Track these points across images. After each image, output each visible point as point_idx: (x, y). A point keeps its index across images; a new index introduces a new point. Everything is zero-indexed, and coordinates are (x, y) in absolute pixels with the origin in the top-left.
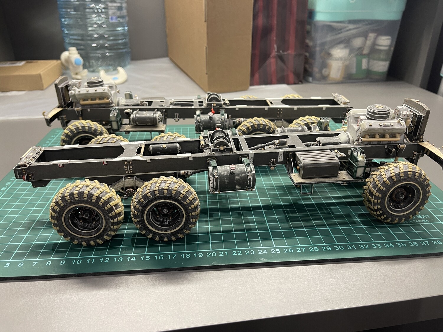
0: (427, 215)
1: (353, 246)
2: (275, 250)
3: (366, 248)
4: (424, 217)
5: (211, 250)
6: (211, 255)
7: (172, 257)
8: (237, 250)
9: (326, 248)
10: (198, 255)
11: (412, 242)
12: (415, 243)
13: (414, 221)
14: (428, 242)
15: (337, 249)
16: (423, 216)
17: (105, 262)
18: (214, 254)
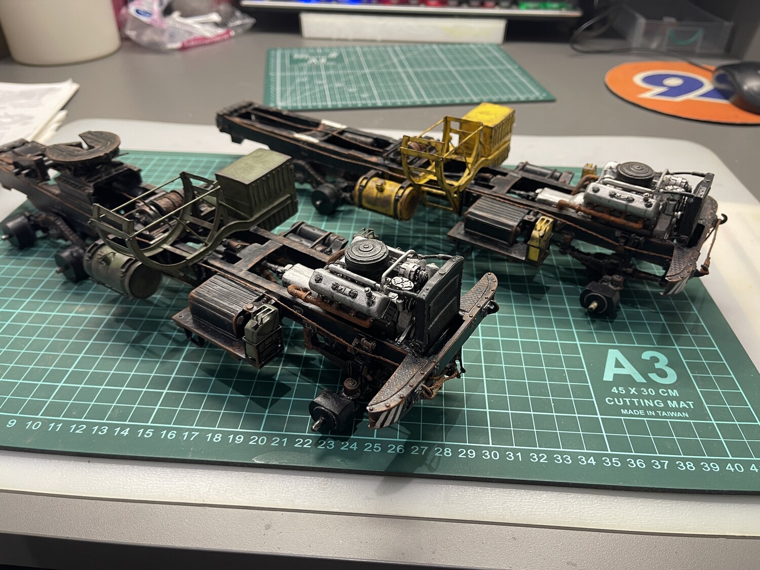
0: (690, 403)
1: (519, 454)
3: (541, 461)
4: (681, 407)
7: (190, 436)
9: (467, 452)
10: (234, 439)
11: (635, 458)
12: (639, 462)
13: (659, 412)
14: (667, 462)
15: (487, 456)
16: (682, 402)
17: (77, 432)
18: (263, 439)
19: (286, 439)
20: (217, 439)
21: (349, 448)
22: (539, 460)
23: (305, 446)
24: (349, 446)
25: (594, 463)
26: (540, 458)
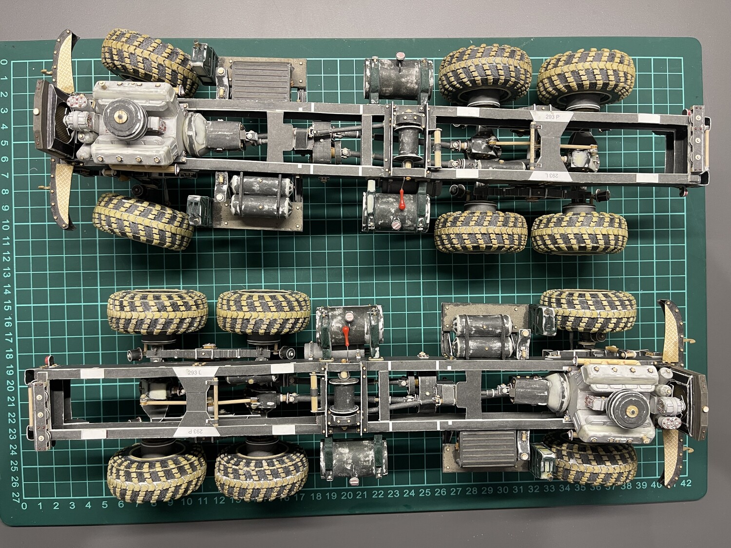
2: (425, 491)
3: (535, 491)
6: (346, 496)
8: (378, 489)
9: (487, 489)
10: (330, 496)
15: (500, 491)
17: (221, 503)
18: (350, 495)
19: (365, 493)
20: (319, 498)
21: (409, 495)
22: (534, 491)
23: (380, 497)
24: (409, 493)
25: (569, 489)
26: (534, 489)
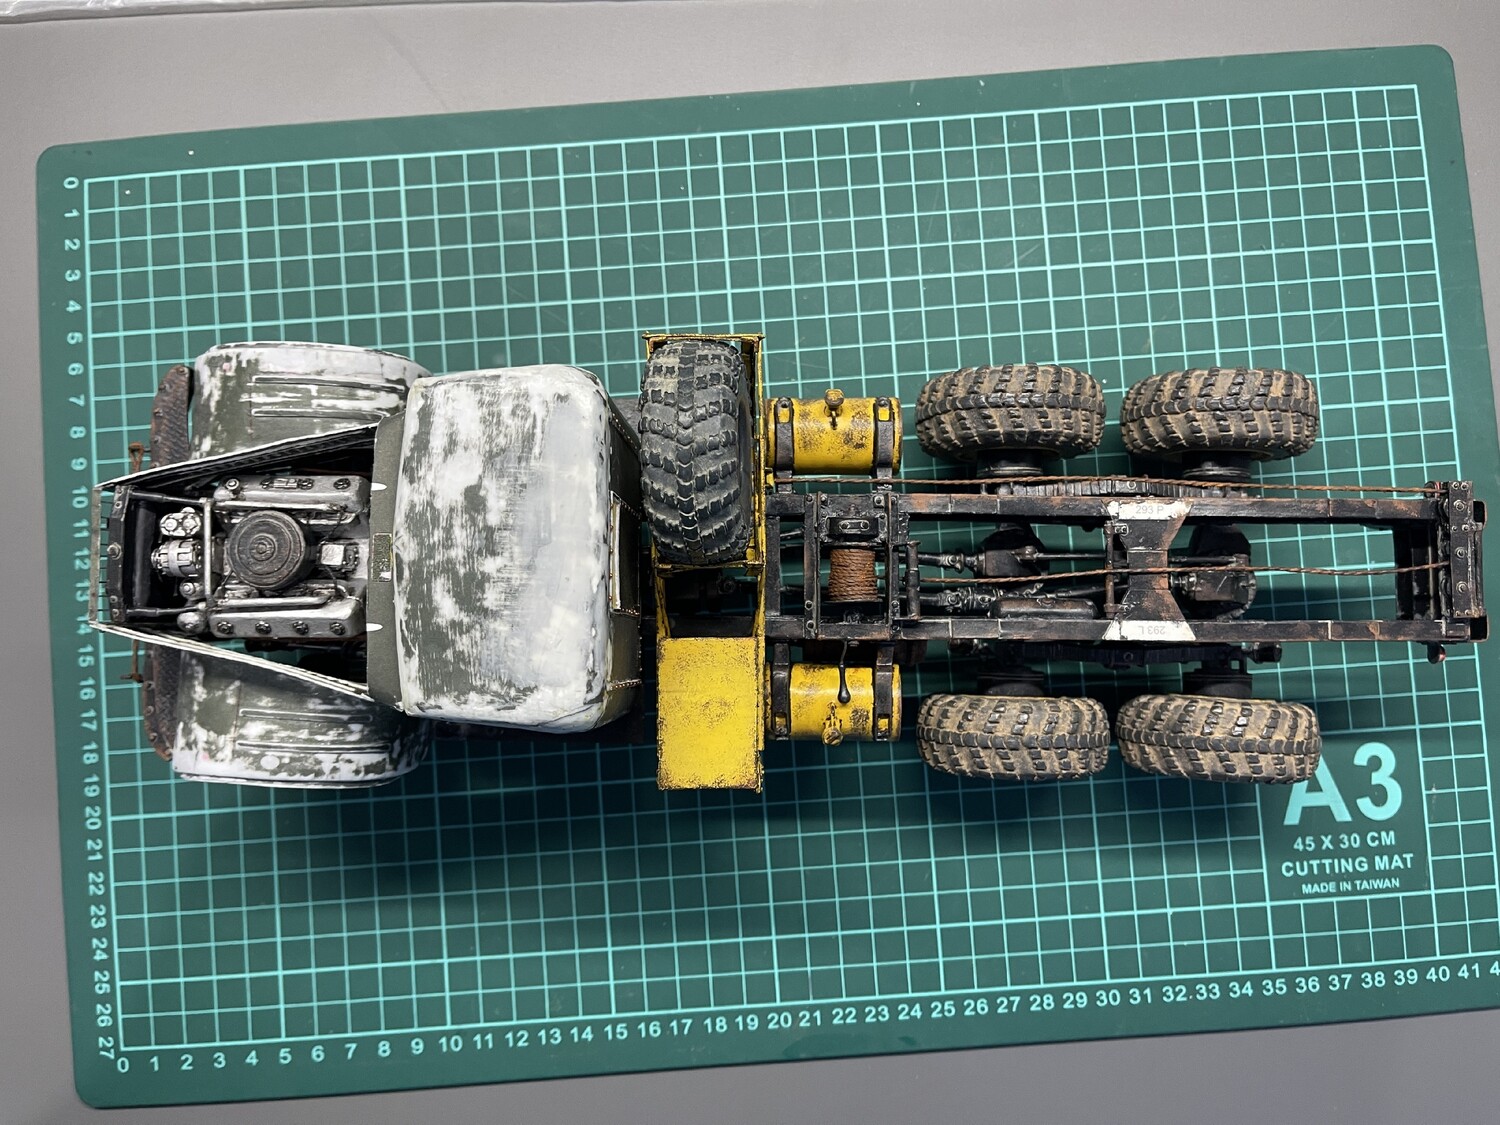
0: (1408, 856)
1: (1148, 991)
2: (943, 1006)
3: (1178, 998)
4: (1393, 867)
5: (778, 1003)
6: (778, 1022)
7: (681, 1027)
8: (844, 1006)
9: (1075, 997)
10: (745, 1024)
11: (1308, 976)
12: (1312, 981)
13: (1358, 882)
14: (1349, 978)
15: (1102, 1001)
16: (1396, 857)
17: (520, 1044)
19: (818, 1013)
20: (721, 1026)
21: (910, 1016)
23: (849, 1021)
25: (1250, 991)
26: (1176, 994)
